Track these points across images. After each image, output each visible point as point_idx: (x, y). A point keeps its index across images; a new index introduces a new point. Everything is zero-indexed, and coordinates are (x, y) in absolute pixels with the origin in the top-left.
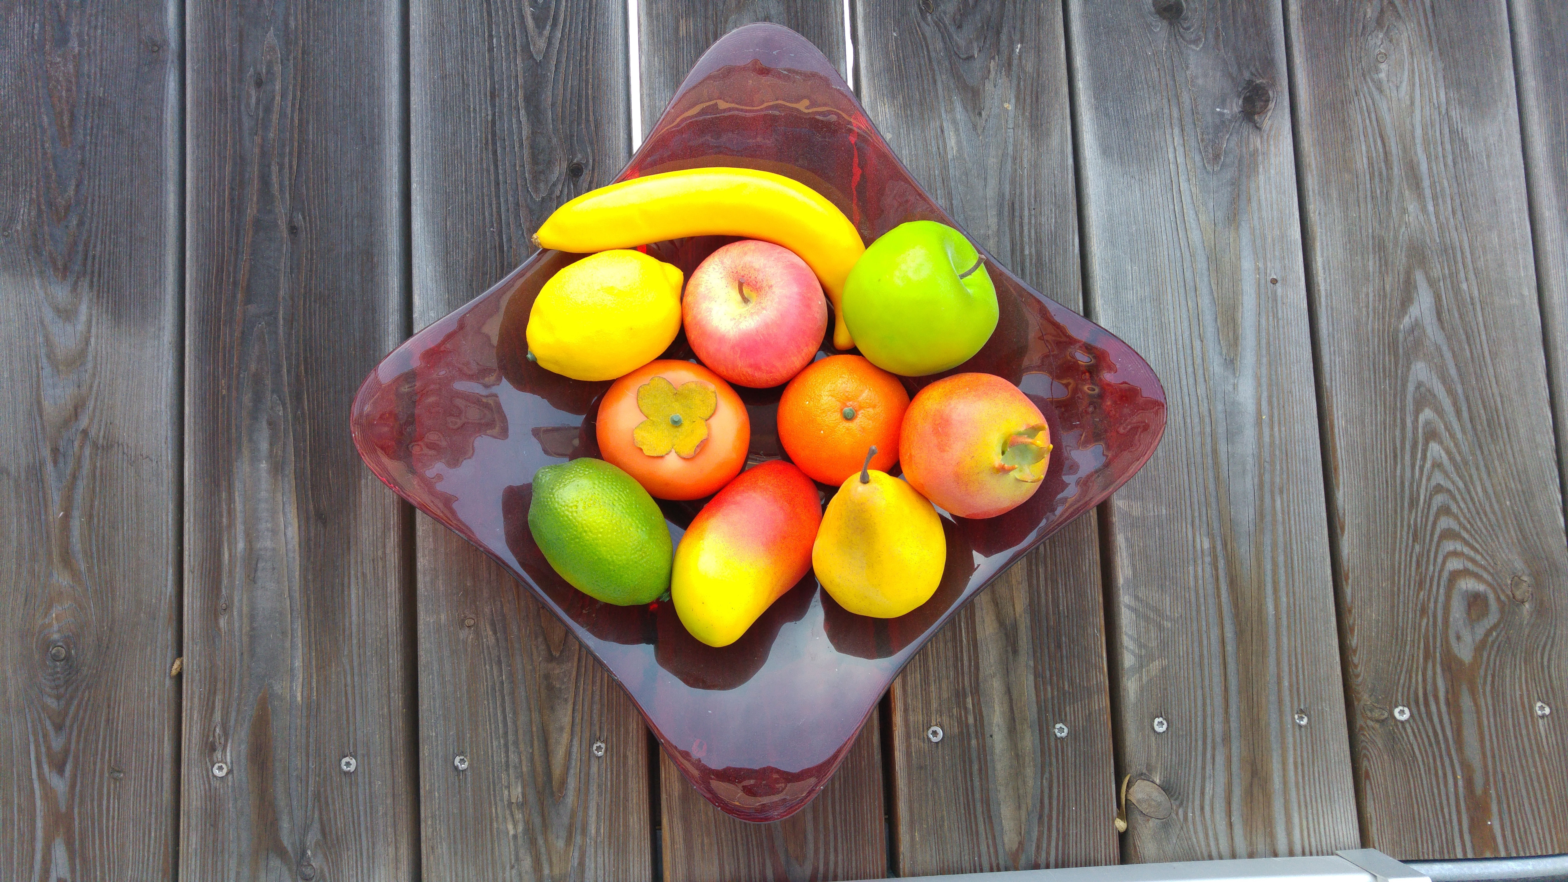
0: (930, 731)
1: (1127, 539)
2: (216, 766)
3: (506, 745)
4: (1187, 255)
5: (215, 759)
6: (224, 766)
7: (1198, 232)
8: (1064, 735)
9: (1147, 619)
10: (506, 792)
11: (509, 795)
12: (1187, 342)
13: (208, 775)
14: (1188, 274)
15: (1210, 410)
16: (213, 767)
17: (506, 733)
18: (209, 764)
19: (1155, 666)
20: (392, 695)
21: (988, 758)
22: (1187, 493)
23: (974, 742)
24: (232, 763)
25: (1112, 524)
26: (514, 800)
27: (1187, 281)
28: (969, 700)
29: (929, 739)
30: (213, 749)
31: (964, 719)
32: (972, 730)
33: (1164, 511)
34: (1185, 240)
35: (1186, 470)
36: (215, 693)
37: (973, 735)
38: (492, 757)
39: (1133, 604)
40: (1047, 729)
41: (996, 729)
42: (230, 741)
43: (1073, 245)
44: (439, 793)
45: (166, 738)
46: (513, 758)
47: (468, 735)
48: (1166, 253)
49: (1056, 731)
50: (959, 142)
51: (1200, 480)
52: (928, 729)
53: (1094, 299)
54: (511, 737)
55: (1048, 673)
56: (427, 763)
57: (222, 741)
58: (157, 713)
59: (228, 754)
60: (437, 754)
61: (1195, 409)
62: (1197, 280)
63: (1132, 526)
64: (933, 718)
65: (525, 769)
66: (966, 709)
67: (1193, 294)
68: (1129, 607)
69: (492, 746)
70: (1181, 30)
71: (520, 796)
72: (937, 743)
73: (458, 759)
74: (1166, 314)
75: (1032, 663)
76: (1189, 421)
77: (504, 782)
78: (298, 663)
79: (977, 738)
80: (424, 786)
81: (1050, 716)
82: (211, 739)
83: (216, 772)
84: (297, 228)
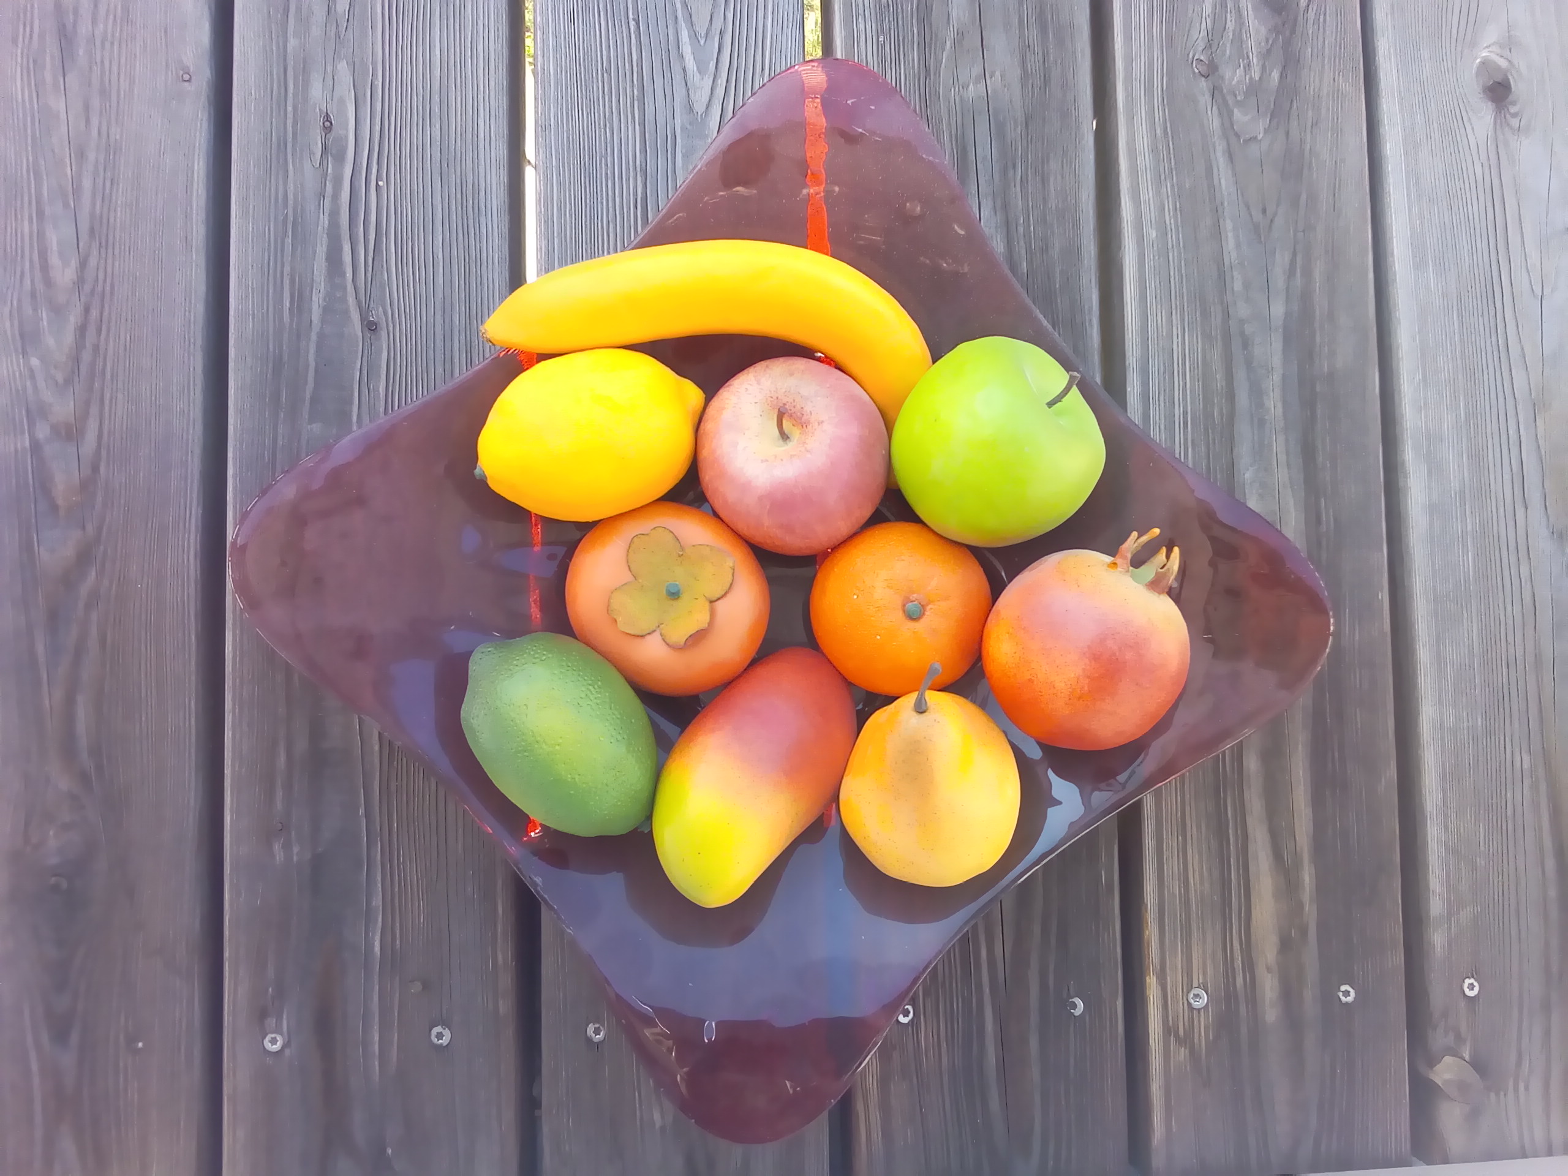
0: (1191, 995)
2: (270, 1036)
5: (267, 1028)
6: (279, 1038)
8: (1350, 999)
9: (1457, 855)
13: (257, 1049)
15: (1534, 594)
16: (263, 1038)
18: (257, 1034)
19: (1466, 914)
20: (499, 943)
23: (1242, 1007)
24: (289, 1033)
25: (1419, 735)
29: (1190, 1005)
30: (264, 1015)
31: (1231, 981)
32: (1241, 992)
33: (1480, 721)
37: (1242, 1001)
40: (1331, 992)
42: (287, 1004)
44: (566, 1076)
45: (196, 1000)
48: (1487, 397)
49: (1341, 994)
50: (1238, 245)
51: (1521, 683)
52: (1188, 992)
55: (1334, 922)
57: (277, 1003)
59: (284, 1022)
60: (563, 1024)
61: (1517, 594)
62: (1522, 430)
63: (1443, 739)
64: (1195, 978)
66: (1233, 967)
68: (1437, 839)
70: (1508, 116)
72: (1199, 1010)
73: (591, 1027)
78: (377, 901)
79: (1247, 1002)
80: (547, 1063)
81: (1335, 977)
82: (263, 1002)
83: (269, 1046)
84: (376, 324)
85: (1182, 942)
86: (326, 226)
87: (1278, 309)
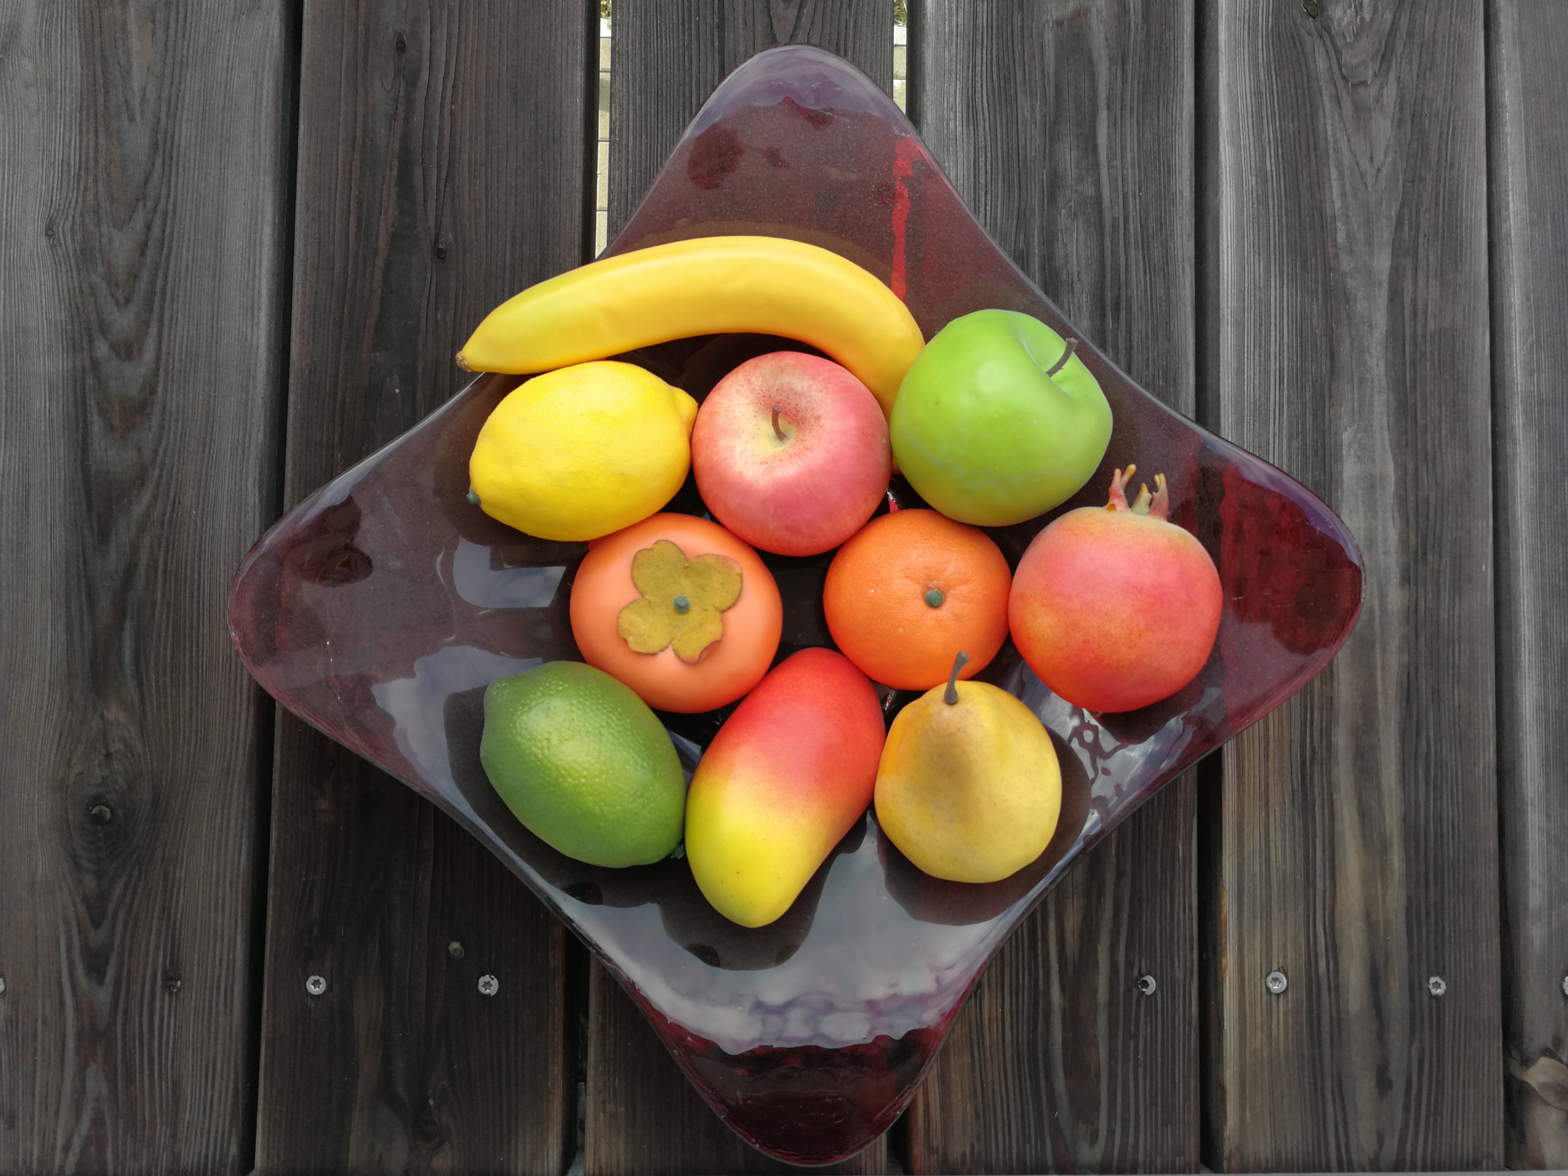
0: (1270, 978)
8: (1440, 992)
13: (298, 993)
18: (300, 977)
28: (1321, 942)
29: (1268, 989)
31: (1313, 964)
32: (1323, 979)
40: (1420, 983)
41: (1352, 979)
49: (1431, 986)
53: (1508, 415)
58: (227, 902)
64: (1274, 960)
68: (1539, 829)
75: (1403, 895)
78: (429, 845)
79: (1329, 989)
81: (1424, 966)
84: (446, 252)
85: (1261, 922)
86: (397, 149)
87: (1383, 264)
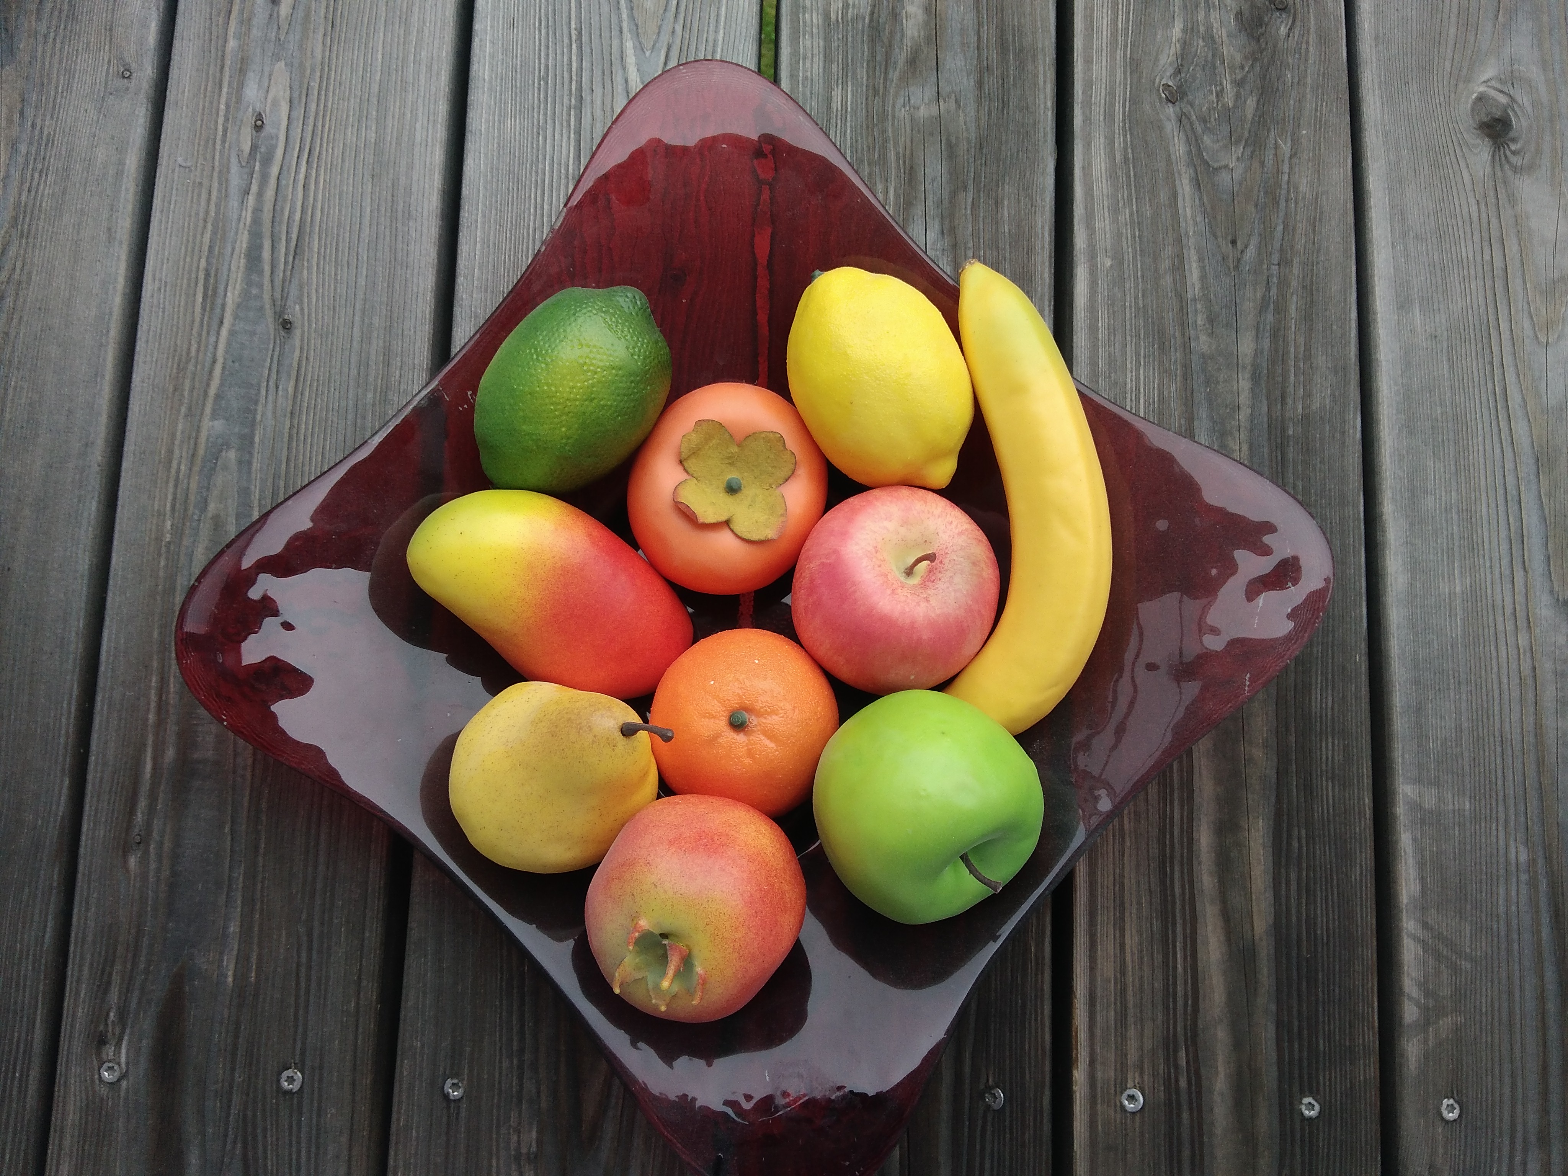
0: (1125, 1095)
1: (1415, 840)
2: (106, 1065)
3: (520, 1067)
4: (1509, 454)
5: (105, 1057)
6: (116, 1067)
7: (1525, 423)
9: (1438, 956)
10: (514, 1138)
11: (519, 1143)
12: (1507, 572)
13: (93, 1081)
14: (1510, 480)
15: (1534, 669)
16: (100, 1068)
17: (521, 1050)
18: (95, 1063)
19: (1446, 1025)
20: (364, 983)
21: (1206, 1140)
22: (1500, 782)
23: (1185, 1115)
24: (127, 1064)
25: (1395, 817)
26: (524, 1150)
27: (1509, 488)
28: (1182, 1054)
29: (1122, 1107)
30: (102, 1041)
31: (1173, 1081)
32: (1184, 1097)
33: (1467, 804)
34: (1508, 433)
35: (1499, 749)
36: (114, 961)
37: (1185, 1107)
38: (500, 1083)
39: (1419, 932)
40: (1291, 1104)
41: (1217, 1098)
42: (128, 1031)
43: (1355, 427)
44: (417, 1132)
45: (38, 1021)
46: (529, 1086)
47: (468, 1049)
48: (1481, 448)
50: (1203, 278)
51: (1518, 766)
53: (1381, 503)
54: (527, 1056)
55: (1296, 1023)
56: (405, 1086)
57: (118, 1031)
59: (124, 1051)
60: (421, 1074)
61: (1514, 666)
62: (1523, 488)
63: (1423, 822)
64: (1130, 1076)
65: (544, 1105)
66: (1177, 1067)
67: (1516, 507)
68: (1415, 938)
69: (501, 1068)
70: (1508, 153)
71: (534, 1144)
72: (1133, 1114)
73: (449, 1082)
74: (1479, 531)
75: (1273, 1007)
76: (1505, 680)
77: (513, 1122)
78: (234, 928)
79: (1191, 1110)
80: (399, 1120)
81: (1296, 1088)
82: (102, 1028)
83: (105, 1076)
84: (290, 323)
86: (248, 223)
87: (1246, 346)
